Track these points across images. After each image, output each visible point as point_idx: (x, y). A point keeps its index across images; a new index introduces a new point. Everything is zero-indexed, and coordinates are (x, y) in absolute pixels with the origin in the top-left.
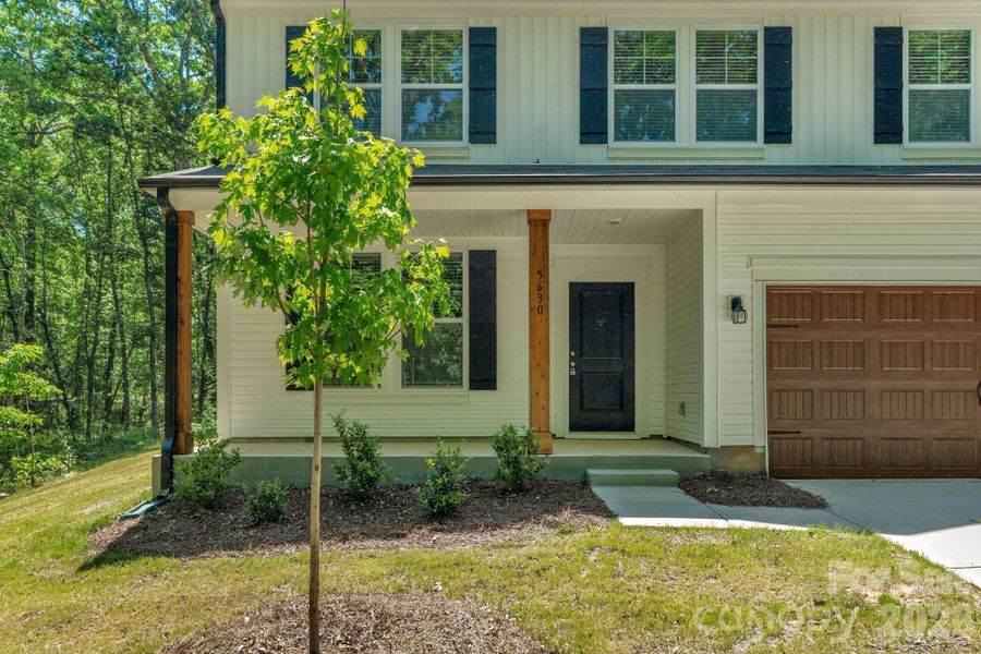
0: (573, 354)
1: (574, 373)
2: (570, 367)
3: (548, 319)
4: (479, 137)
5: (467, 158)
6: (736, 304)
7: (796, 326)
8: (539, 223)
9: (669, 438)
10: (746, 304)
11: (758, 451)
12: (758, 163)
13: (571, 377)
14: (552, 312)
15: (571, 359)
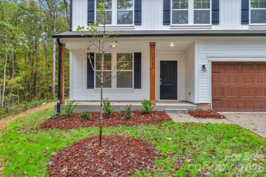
0: (161, 79)
1: (161, 84)
2: (160, 83)
3: (155, 70)
4: (137, 23)
5: (134, 29)
6: (204, 66)
7: (220, 72)
8: (153, 45)
9: (186, 101)
10: (206, 66)
11: (209, 104)
12: (210, 29)
13: (160, 85)
14: (156, 68)
15: (161, 81)
